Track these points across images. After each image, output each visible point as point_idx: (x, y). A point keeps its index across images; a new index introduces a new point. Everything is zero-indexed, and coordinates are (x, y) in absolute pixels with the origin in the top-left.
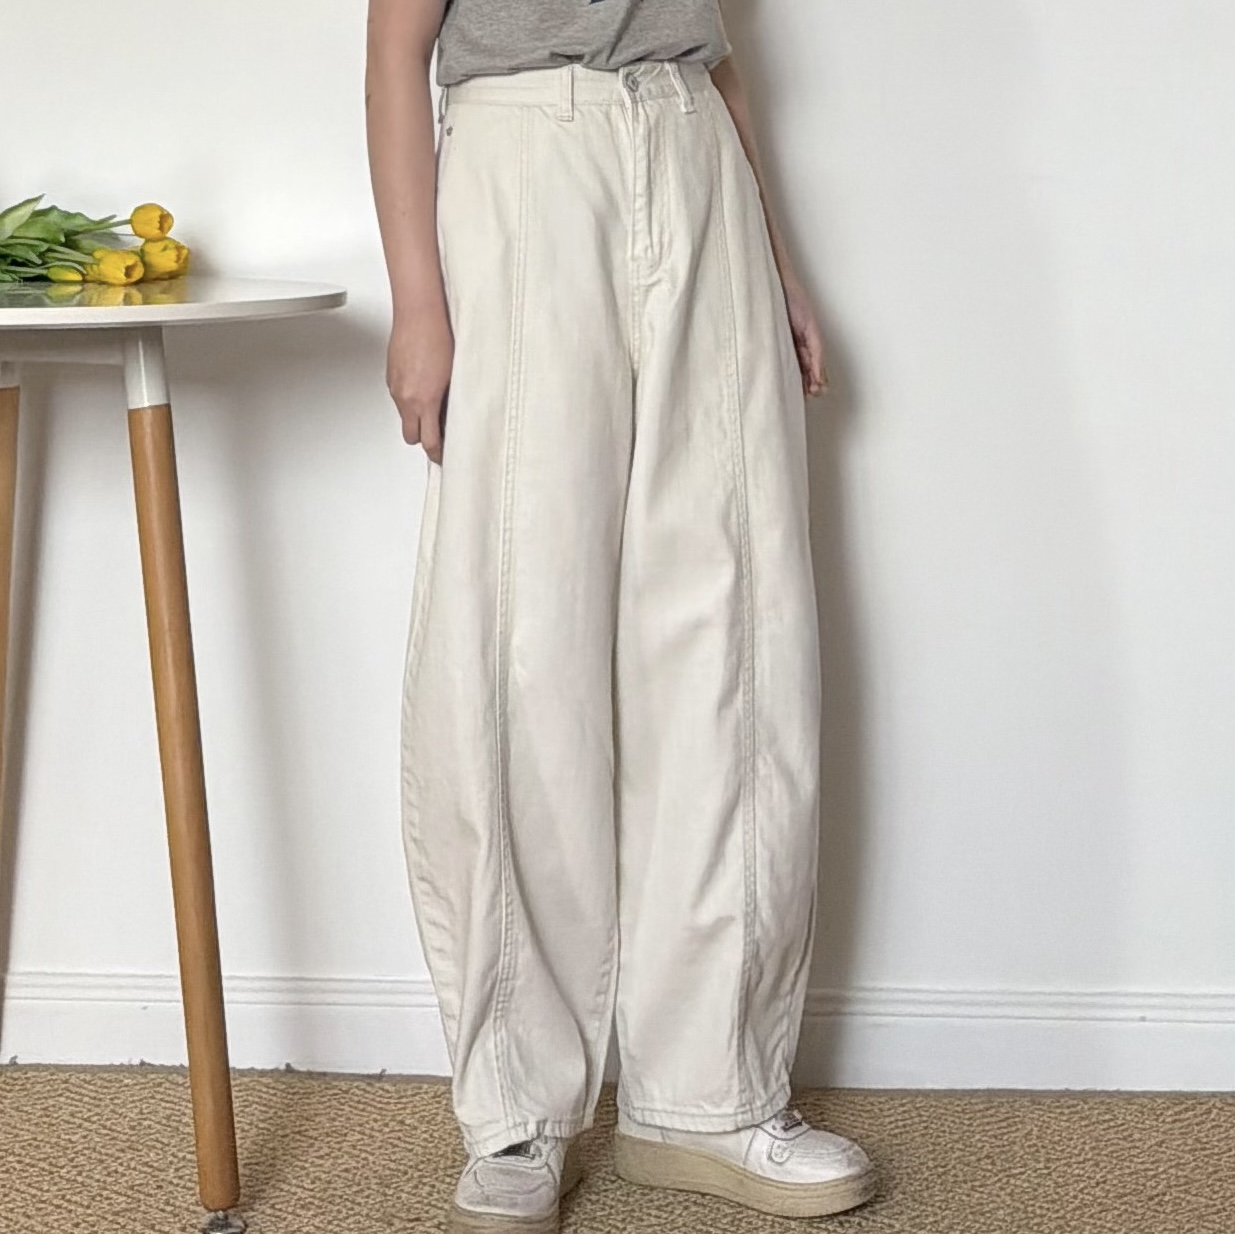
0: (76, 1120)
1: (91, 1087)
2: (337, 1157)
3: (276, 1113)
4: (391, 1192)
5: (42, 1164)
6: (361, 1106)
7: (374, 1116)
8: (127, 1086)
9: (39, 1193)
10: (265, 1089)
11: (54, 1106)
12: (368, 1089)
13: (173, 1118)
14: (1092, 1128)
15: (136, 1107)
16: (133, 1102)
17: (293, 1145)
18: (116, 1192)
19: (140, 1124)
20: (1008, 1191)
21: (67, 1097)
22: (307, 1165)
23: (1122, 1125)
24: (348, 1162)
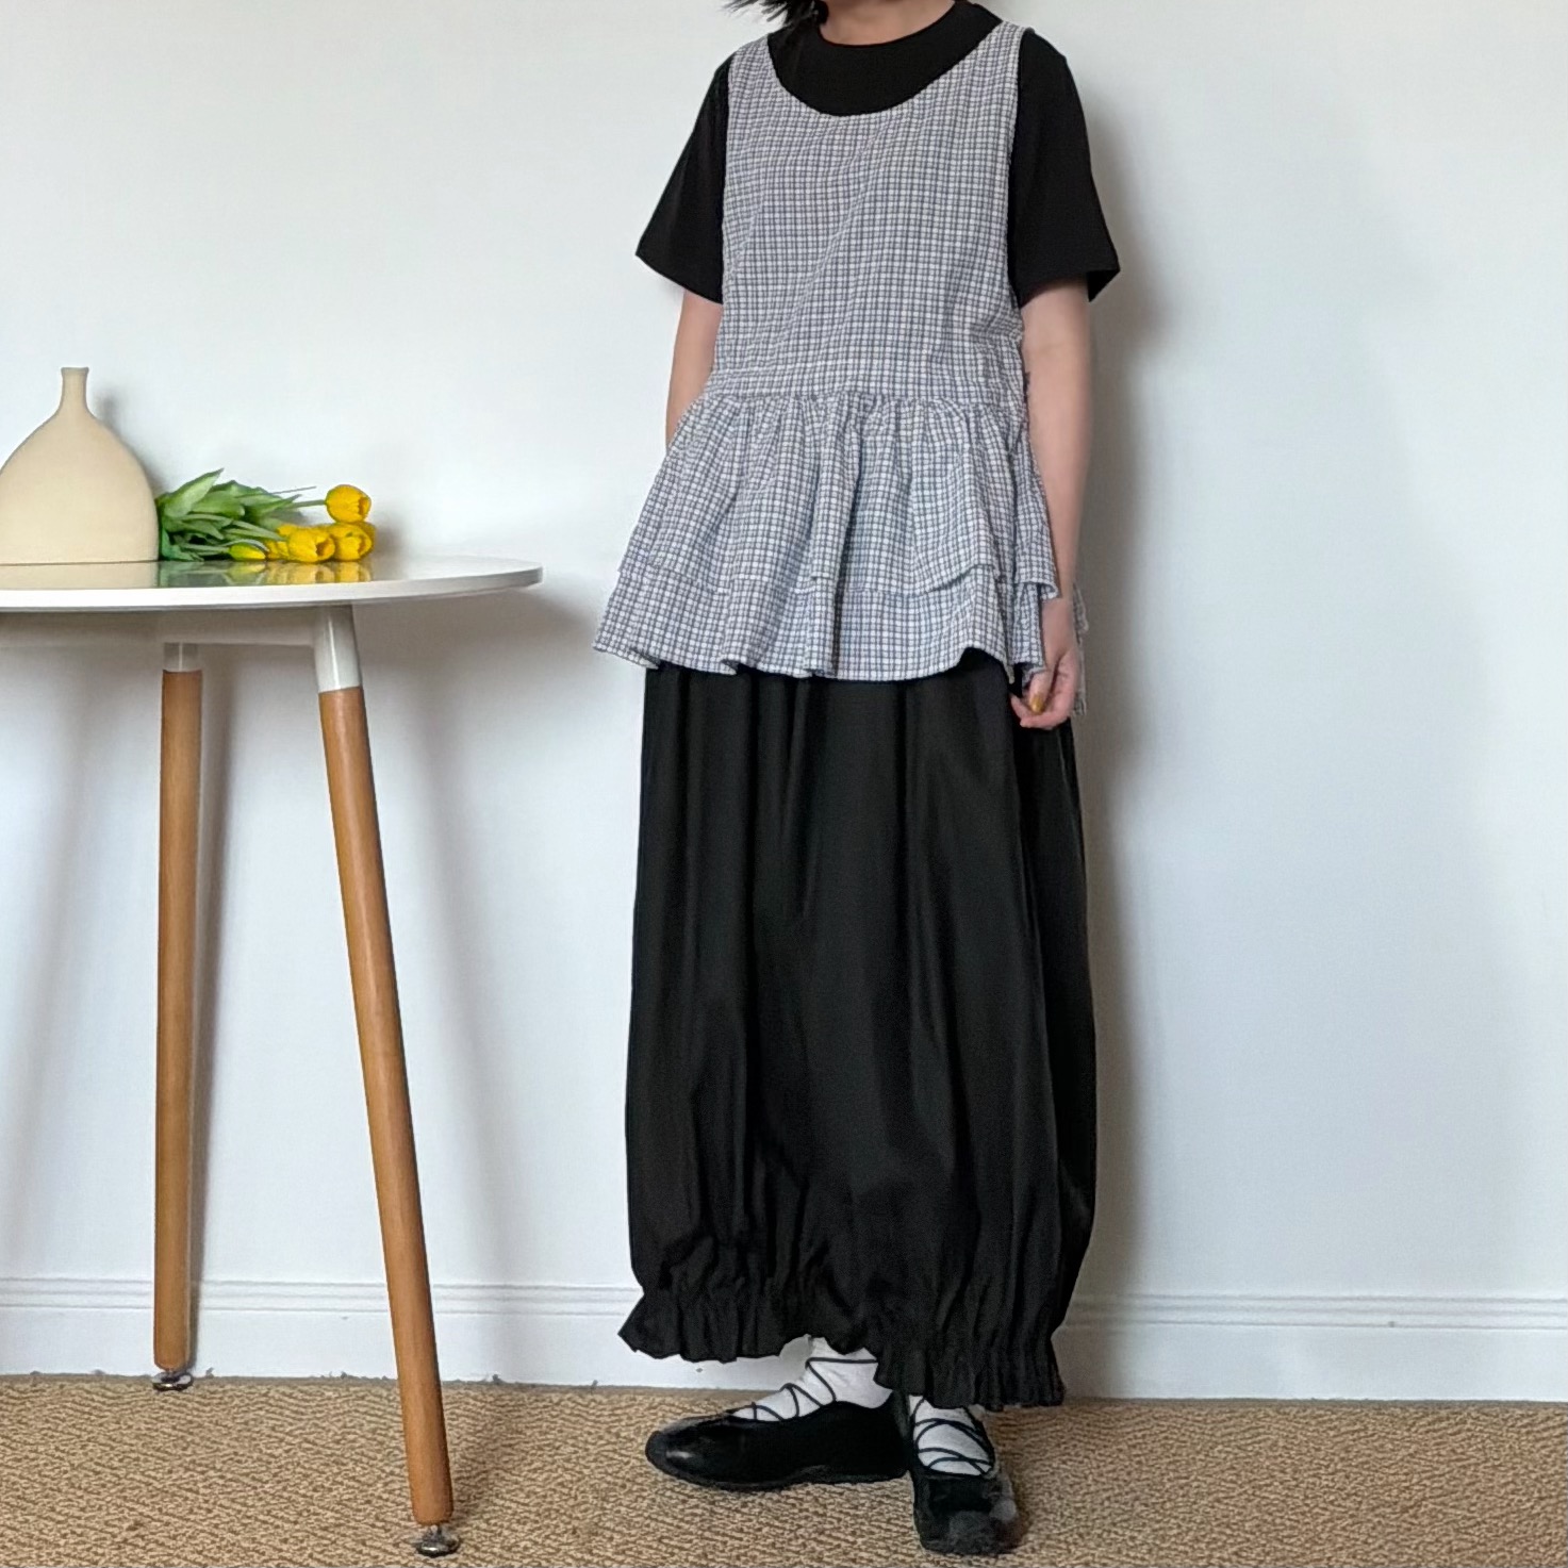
0: (279, 1435)
1: (291, 1401)
2: (551, 1471)
3: (484, 1426)
4: (609, 1506)
5: (246, 1480)
6: (573, 1419)
7: (587, 1429)
8: (329, 1398)
9: (244, 1509)
10: (472, 1402)
11: (253, 1419)
12: (580, 1401)
13: (378, 1431)
14: (1341, 1438)
15: (339, 1421)
16: (337, 1415)
17: (504, 1459)
18: (322, 1508)
19: (344, 1439)
20: (1256, 1502)
21: (267, 1411)
22: (520, 1479)
23: (1373, 1435)
24: (561, 1476)
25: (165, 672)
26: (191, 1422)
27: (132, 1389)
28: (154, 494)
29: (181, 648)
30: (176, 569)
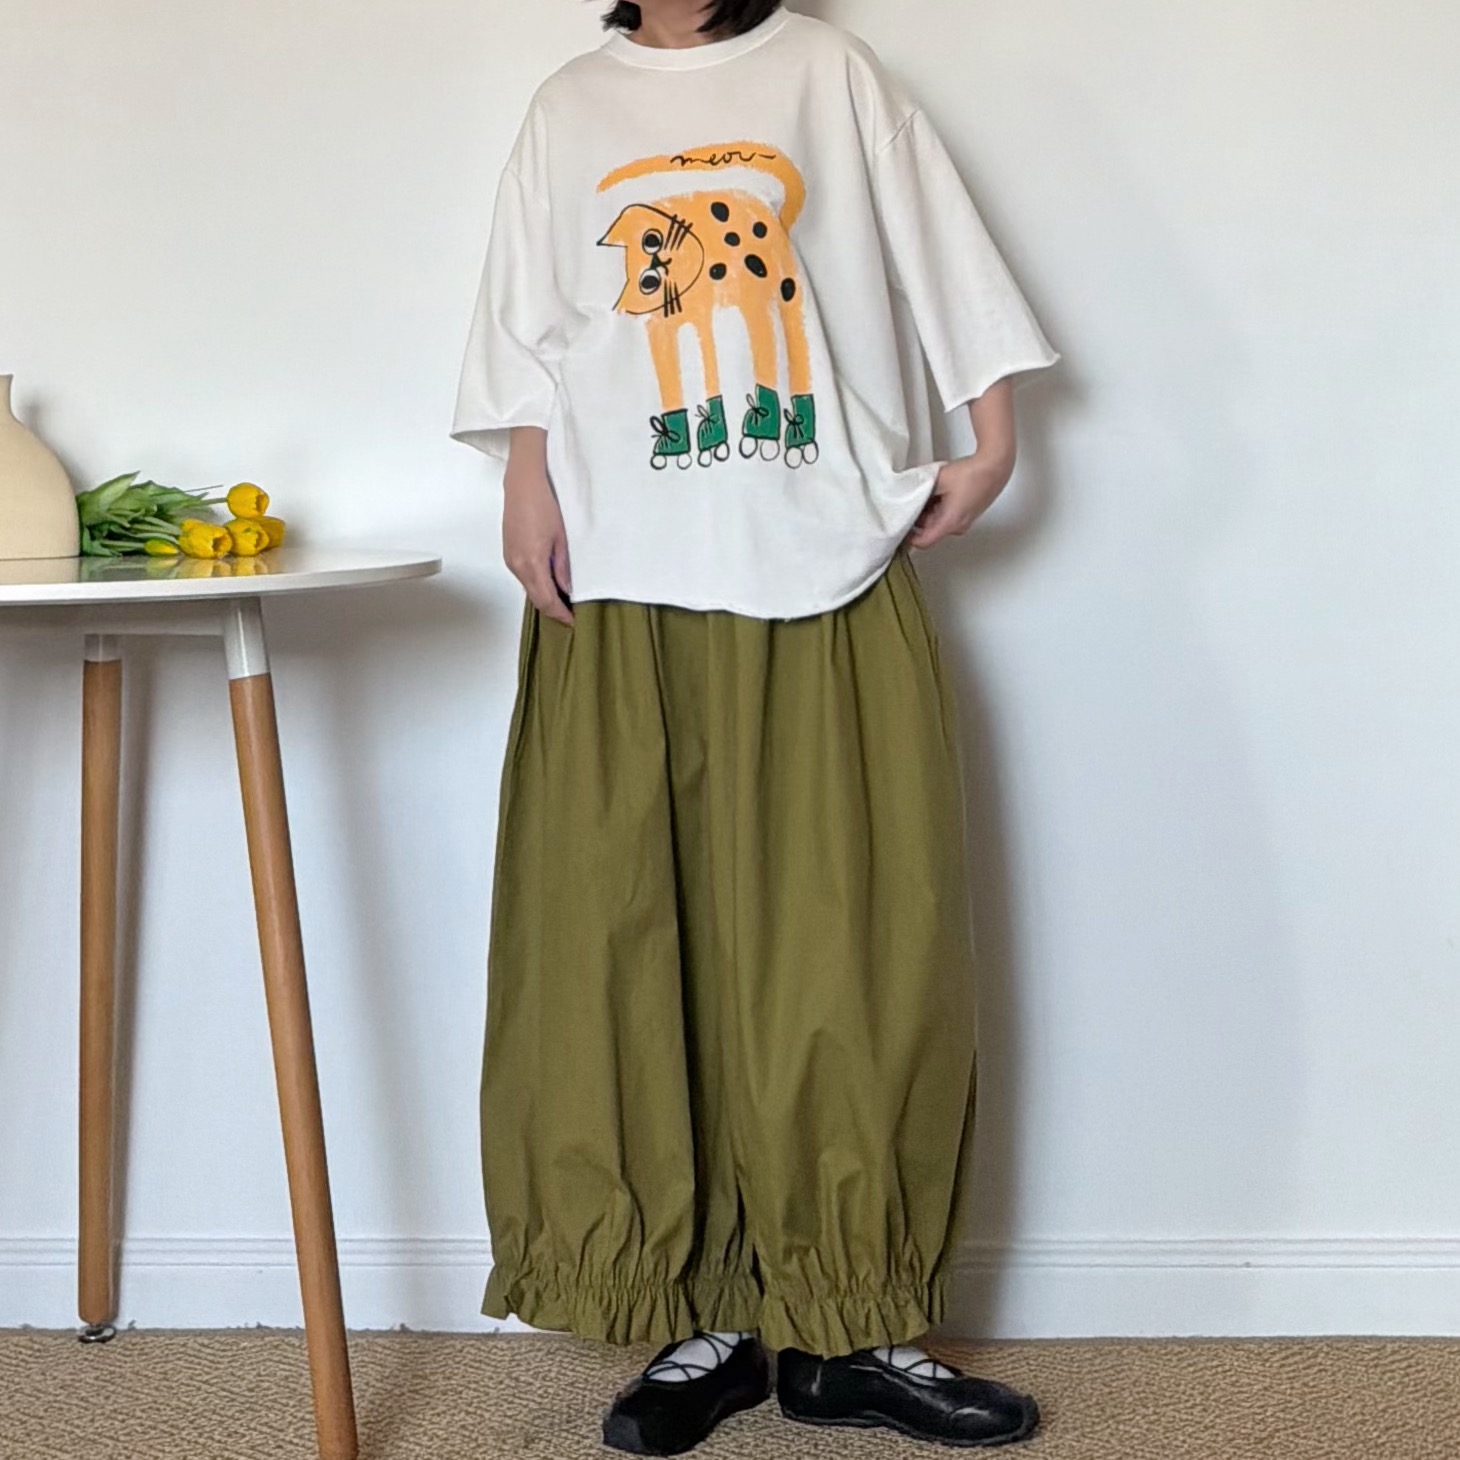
0: (195, 1383)
1: (209, 1351)
2: (454, 1415)
3: (391, 1372)
4: (506, 1447)
5: (163, 1427)
6: (477, 1365)
7: (489, 1374)
8: (244, 1348)
10: (380, 1349)
11: (172, 1369)
12: (483, 1348)
13: (291, 1379)
14: (1199, 1374)
15: (254, 1369)
16: (251, 1364)
17: (410, 1403)
18: (237, 1453)
20: (1118, 1436)
21: (186, 1361)
22: (424, 1423)
24: (464, 1420)
25: (87, 663)
26: (112, 1373)
27: (58, 1342)
28: (75, 491)
29: (101, 639)
30: (98, 564)
